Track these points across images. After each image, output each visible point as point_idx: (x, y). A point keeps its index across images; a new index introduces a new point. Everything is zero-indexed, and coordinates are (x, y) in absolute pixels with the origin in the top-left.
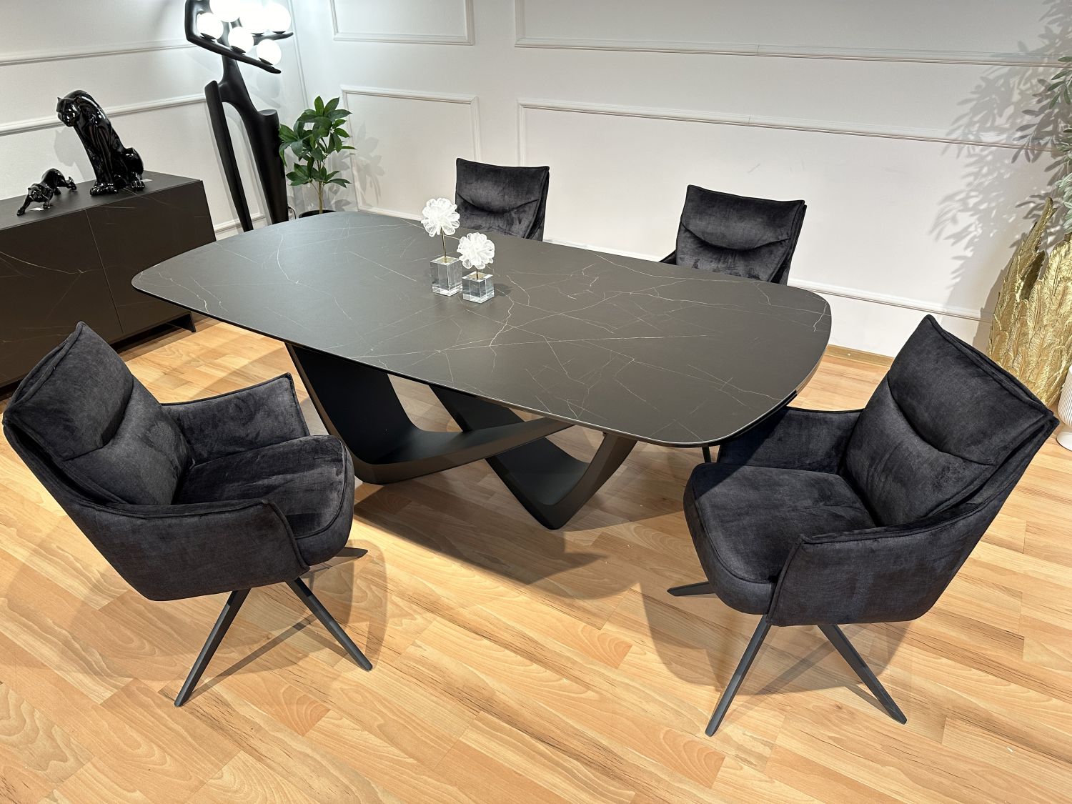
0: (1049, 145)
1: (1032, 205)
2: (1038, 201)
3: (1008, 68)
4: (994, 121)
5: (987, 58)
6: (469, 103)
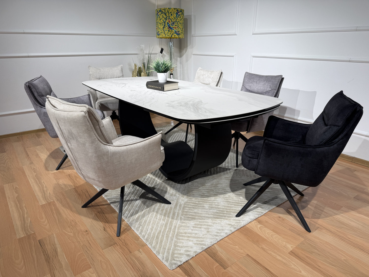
6: (233, 56)
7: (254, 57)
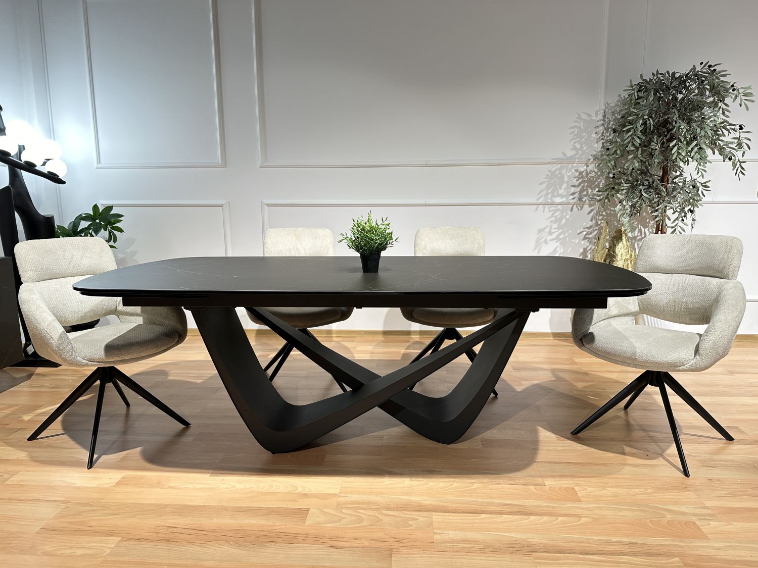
0: (587, 201)
1: (585, 233)
2: (587, 230)
3: (559, 166)
4: (558, 192)
5: (549, 161)
6: (221, 206)
7: (269, 205)
